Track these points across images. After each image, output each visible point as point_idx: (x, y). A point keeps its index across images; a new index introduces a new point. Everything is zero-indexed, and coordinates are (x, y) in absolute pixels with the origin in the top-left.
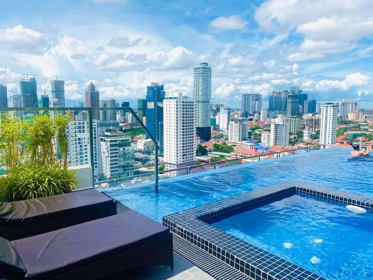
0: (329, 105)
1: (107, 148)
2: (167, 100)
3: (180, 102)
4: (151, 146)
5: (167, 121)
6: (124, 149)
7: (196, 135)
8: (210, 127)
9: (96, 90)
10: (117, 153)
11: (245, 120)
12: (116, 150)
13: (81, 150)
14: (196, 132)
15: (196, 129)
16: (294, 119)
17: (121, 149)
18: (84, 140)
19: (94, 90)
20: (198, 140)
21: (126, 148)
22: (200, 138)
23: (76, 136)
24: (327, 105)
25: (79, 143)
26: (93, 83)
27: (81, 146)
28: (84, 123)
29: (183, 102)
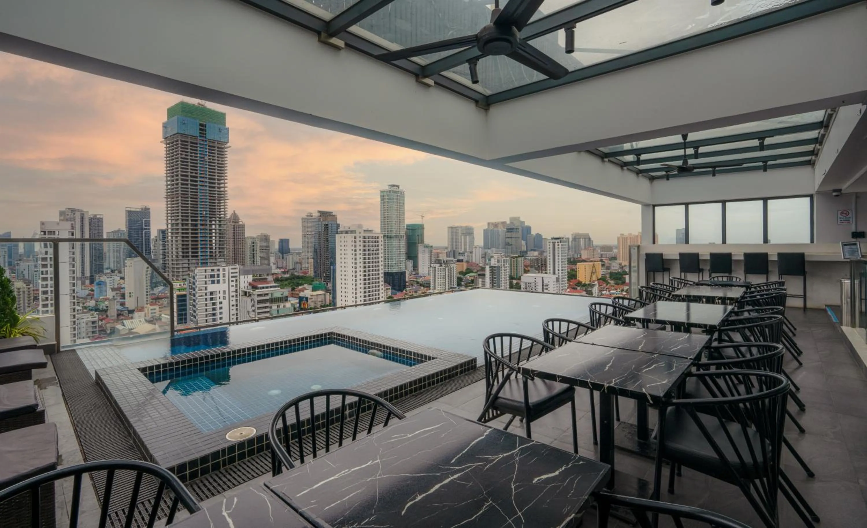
0: (556, 241)
1: (253, 306)
2: (341, 235)
3: (360, 237)
4: (320, 301)
5: (341, 265)
6: (278, 306)
7: (383, 283)
8: (405, 272)
9: (241, 223)
10: (268, 312)
11: (452, 261)
12: (266, 307)
13: (214, 309)
14: (383, 279)
15: (383, 275)
16: (515, 259)
17: (274, 307)
18: (218, 295)
19: (238, 222)
20: (388, 291)
21: (282, 305)
22: (390, 287)
23: (206, 289)
24: (554, 241)
25: (212, 299)
26: (236, 212)
27: (214, 304)
28: (219, 270)
29: (364, 238)
